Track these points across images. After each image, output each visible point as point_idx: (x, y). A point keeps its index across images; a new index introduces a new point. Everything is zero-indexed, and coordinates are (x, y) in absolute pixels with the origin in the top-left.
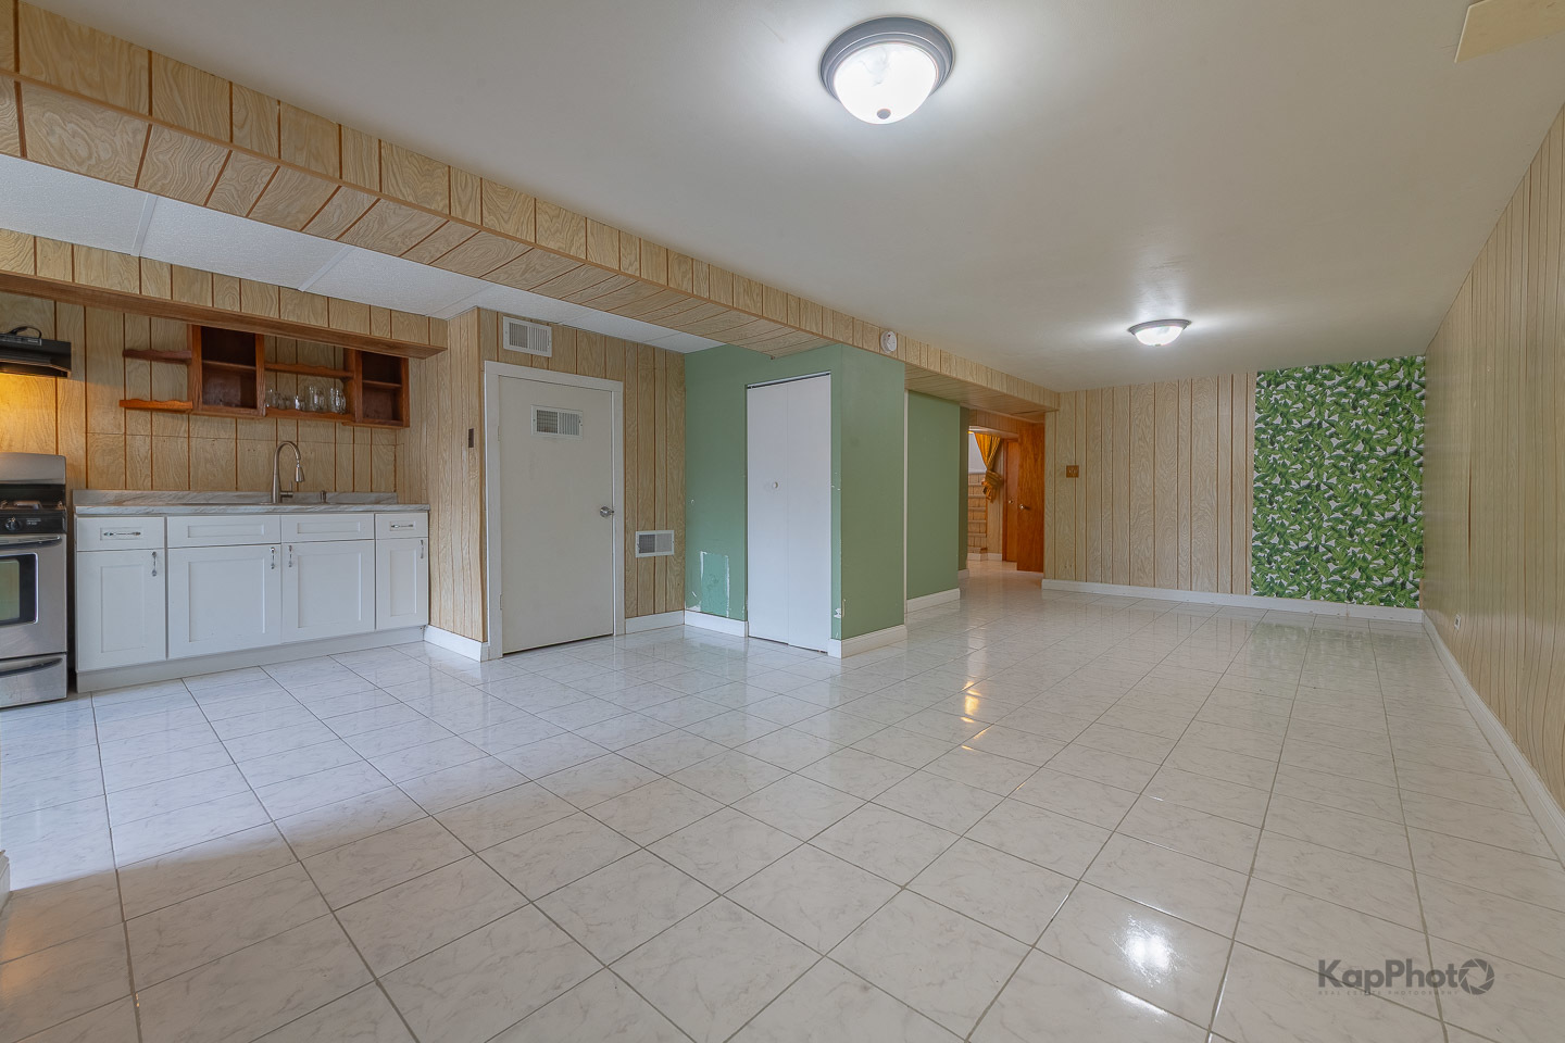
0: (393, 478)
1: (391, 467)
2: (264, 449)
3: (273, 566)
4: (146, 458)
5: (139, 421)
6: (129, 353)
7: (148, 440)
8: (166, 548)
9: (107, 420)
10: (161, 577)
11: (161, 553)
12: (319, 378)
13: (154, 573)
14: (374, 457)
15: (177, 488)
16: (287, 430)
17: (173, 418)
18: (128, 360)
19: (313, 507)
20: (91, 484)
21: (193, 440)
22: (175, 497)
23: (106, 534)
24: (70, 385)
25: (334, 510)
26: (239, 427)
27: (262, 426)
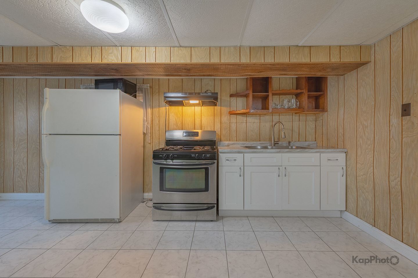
0: (314, 135)
1: (314, 130)
2: (268, 125)
3: (279, 176)
4: (235, 130)
5: (234, 118)
6: (231, 96)
7: (236, 124)
8: (244, 166)
9: (225, 119)
10: (242, 177)
11: (242, 168)
12: (287, 96)
13: (240, 176)
14: (307, 127)
15: (243, 141)
16: (276, 118)
17: (242, 116)
18: (231, 98)
19: (294, 150)
20: (222, 140)
21: (247, 123)
22: (242, 144)
23: (227, 160)
24: (218, 108)
25: (303, 151)
26: (261, 117)
27: (268, 117)
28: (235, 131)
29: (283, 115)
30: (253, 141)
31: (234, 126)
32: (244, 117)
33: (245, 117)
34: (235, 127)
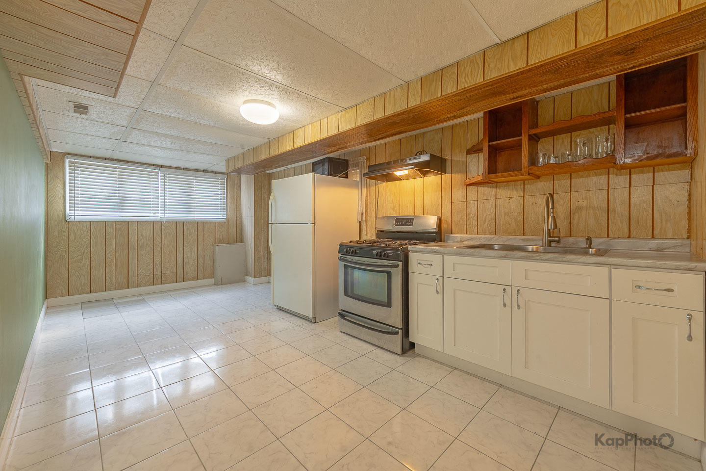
0: (685, 222)
2: (542, 201)
3: (505, 305)
4: (475, 214)
5: (473, 192)
6: (469, 152)
7: (476, 202)
8: (443, 277)
9: (459, 194)
11: (441, 280)
13: (438, 293)
16: (562, 183)
18: (469, 156)
19: (539, 256)
20: (453, 231)
21: (498, 201)
22: (486, 240)
23: (420, 263)
24: (446, 177)
25: (561, 259)
26: (526, 186)
27: (542, 183)
28: (476, 216)
29: (582, 177)
30: (509, 234)
31: (472, 206)
32: (491, 189)
33: (493, 187)
34: (476, 208)
